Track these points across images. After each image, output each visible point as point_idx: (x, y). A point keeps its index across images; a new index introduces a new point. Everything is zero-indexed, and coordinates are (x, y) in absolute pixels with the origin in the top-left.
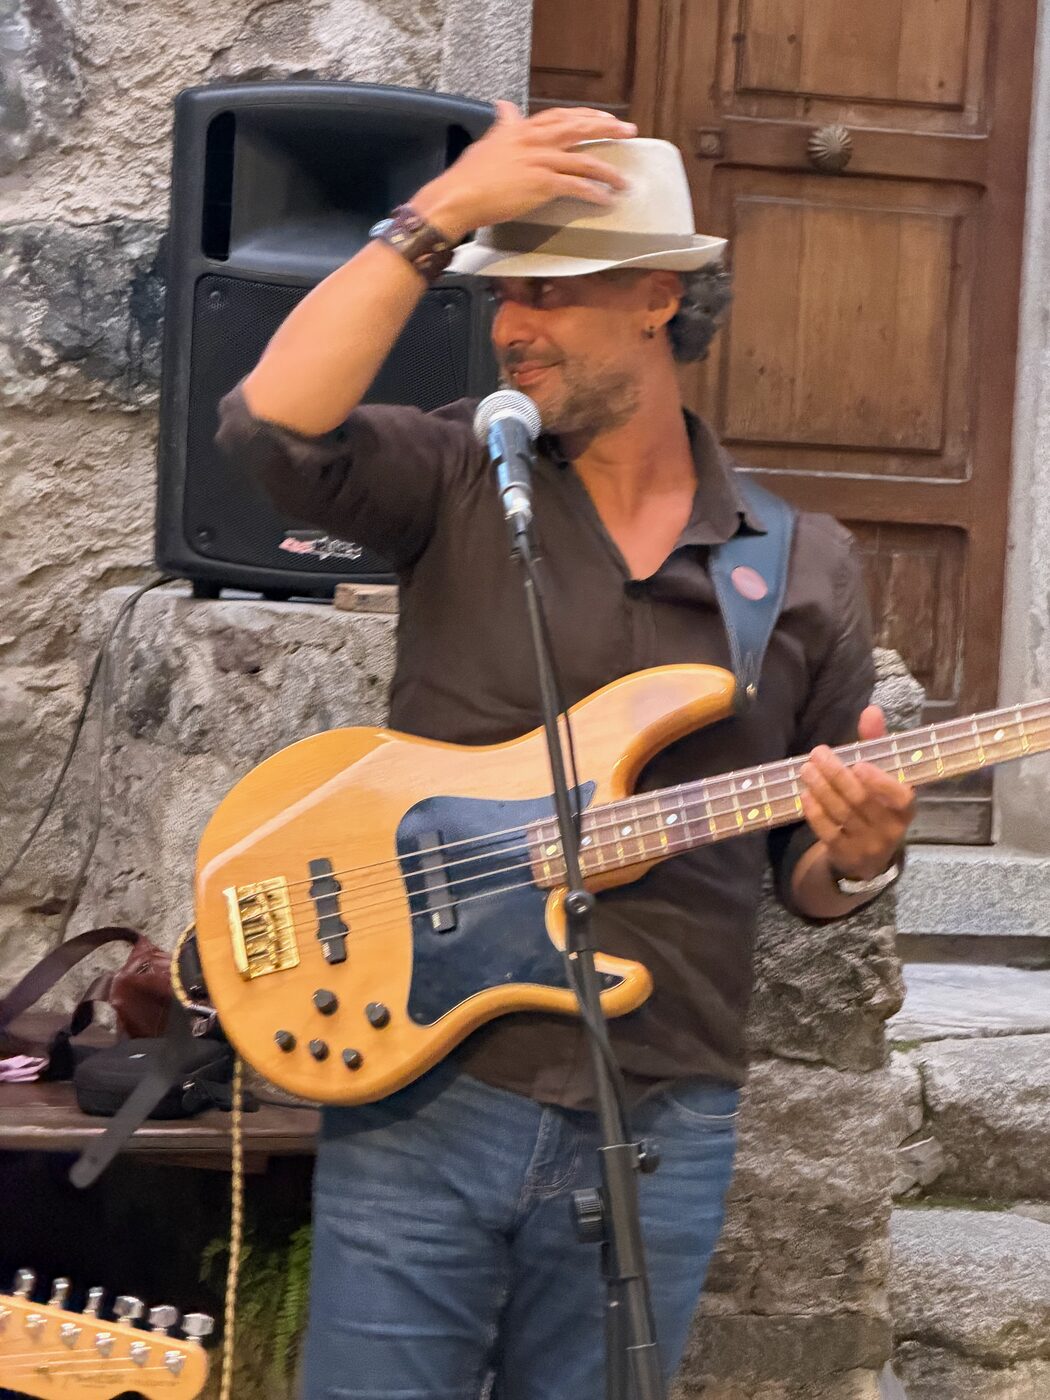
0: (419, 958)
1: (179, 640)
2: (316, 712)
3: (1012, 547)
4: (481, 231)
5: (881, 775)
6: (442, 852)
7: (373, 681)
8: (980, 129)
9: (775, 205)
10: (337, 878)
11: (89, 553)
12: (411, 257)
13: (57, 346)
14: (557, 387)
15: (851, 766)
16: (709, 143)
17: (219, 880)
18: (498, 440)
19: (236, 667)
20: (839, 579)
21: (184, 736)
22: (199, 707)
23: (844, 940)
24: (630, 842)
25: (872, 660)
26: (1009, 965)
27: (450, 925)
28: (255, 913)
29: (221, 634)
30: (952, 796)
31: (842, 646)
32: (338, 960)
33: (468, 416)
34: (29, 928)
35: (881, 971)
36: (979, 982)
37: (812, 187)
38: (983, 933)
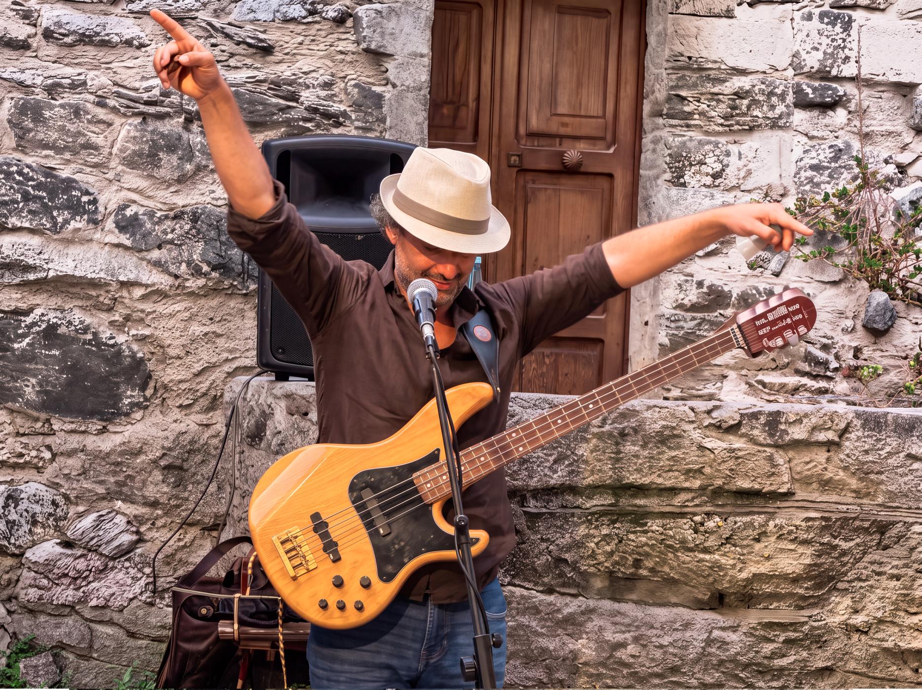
1: (270, 401)
9: (546, 189)
10: (325, 521)
11: (227, 360)
13: (209, 264)
16: (514, 160)
18: (418, 301)
19: (297, 413)
21: (273, 446)
22: (280, 432)
29: (289, 396)
32: (337, 560)
34: (202, 537)
37: (563, 180)
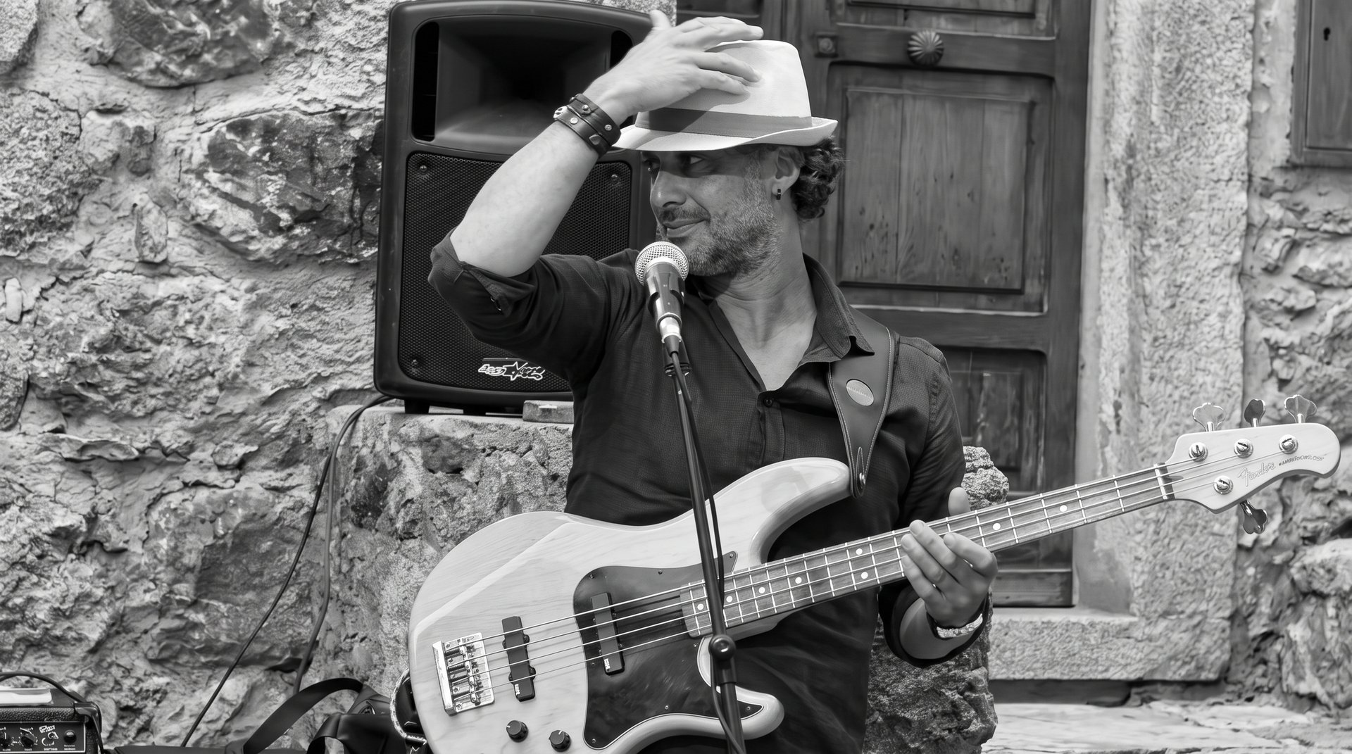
0: (592, 695)
1: (395, 447)
2: (508, 503)
3: (1083, 367)
4: (640, 116)
5: (966, 543)
6: (612, 610)
7: (555, 477)
8: (1049, 31)
9: (879, 95)
10: (526, 632)
11: (319, 379)
12: (584, 136)
13: (292, 210)
14: (702, 239)
15: (942, 536)
16: (825, 44)
17: (427, 635)
18: (654, 279)
19: (441, 468)
20: (934, 390)
21: (399, 525)
22: (411, 501)
23: (946, 680)
24: (764, 601)
25: (962, 455)
26: (1088, 704)
27: (619, 667)
28: (457, 661)
29: (430, 442)
30: (1038, 568)
31: (937, 441)
32: (527, 696)
33: (631, 263)
34: (272, 683)
35: (976, 704)
36: (1064, 716)
37: (909, 79)
38: (1066, 677)
